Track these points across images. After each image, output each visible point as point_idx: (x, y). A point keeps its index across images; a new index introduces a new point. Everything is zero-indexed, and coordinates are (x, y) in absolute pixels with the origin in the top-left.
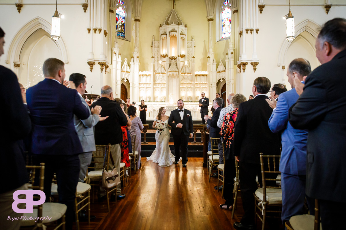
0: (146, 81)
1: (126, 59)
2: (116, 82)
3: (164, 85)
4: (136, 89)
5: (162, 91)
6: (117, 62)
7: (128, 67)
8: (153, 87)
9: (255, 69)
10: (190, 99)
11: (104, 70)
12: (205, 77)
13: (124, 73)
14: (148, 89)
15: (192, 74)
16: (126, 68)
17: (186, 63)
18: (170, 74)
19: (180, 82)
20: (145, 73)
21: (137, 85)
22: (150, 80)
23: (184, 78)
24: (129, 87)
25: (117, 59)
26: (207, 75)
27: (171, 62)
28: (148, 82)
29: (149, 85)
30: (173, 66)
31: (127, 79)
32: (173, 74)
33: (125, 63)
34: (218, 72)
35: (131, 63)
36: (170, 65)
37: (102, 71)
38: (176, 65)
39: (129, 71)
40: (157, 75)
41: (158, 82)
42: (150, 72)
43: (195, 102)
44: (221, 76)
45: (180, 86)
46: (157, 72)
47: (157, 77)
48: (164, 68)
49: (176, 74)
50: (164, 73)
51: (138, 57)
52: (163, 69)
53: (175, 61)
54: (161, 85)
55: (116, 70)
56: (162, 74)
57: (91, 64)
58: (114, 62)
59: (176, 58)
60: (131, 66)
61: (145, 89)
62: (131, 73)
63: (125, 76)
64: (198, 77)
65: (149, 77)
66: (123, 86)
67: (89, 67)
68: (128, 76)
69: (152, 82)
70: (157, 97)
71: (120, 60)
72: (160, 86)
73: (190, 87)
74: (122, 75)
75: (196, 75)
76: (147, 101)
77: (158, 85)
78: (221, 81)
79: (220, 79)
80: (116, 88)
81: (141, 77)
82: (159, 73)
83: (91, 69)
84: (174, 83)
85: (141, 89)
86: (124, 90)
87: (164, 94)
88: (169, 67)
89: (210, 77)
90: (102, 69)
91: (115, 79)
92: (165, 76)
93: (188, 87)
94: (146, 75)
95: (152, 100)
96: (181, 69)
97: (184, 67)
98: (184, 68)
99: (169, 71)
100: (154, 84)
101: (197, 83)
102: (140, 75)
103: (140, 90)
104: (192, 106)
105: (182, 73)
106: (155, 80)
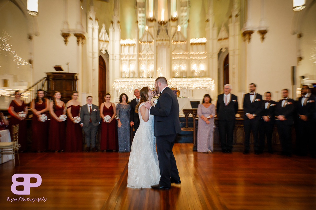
0: (129, 52)
1: (104, 26)
2: (93, 54)
3: (151, 57)
4: (117, 62)
5: (148, 64)
6: (93, 29)
7: (107, 35)
8: (138, 60)
10: (184, 74)
12: (203, 46)
13: (102, 43)
14: (131, 61)
15: (186, 42)
16: (104, 37)
17: (179, 29)
18: (159, 44)
19: (171, 53)
20: (127, 41)
21: (118, 57)
22: (133, 51)
23: (176, 48)
24: (108, 60)
25: (93, 26)
26: (205, 44)
27: (160, 28)
28: (132, 53)
30: (163, 33)
31: (106, 51)
32: (163, 44)
33: (103, 30)
34: (220, 40)
35: (111, 30)
36: (158, 31)
37: (78, 44)
38: (167, 31)
39: (108, 39)
40: (143, 44)
41: (143, 53)
42: (134, 42)
43: (190, 77)
44: (224, 44)
45: (171, 58)
46: (143, 40)
47: (143, 47)
48: (152, 36)
49: (167, 44)
50: (151, 42)
51: (119, 22)
52: (149, 36)
53: (165, 27)
54: (148, 57)
55: (93, 39)
56: (148, 43)
57: (65, 36)
58: (90, 30)
59: (167, 22)
60: (111, 33)
61: (127, 62)
62: (111, 43)
63: (104, 46)
64: (195, 46)
65: (132, 47)
66: (101, 59)
68: (107, 46)
69: (136, 53)
70: (143, 72)
71: (96, 27)
72: (146, 58)
73: (184, 59)
74: (99, 45)
75: (192, 44)
76: (130, 77)
77: (144, 57)
78: (223, 50)
79: (221, 49)
80: (93, 61)
81: (123, 47)
82: (144, 42)
84: (164, 54)
85: (123, 62)
86: (102, 63)
87: (152, 67)
88: (158, 34)
89: (210, 46)
91: (91, 50)
92: (153, 44)
93: (181, 60)
94: (129, 45)
95: (136, 75)
96: (172, 36)
98: (176, 35)
99: (157, 39)
100: (139, 56)
101: (193, 53)
102: (121, 45)
103: (121, 64)
104: (186, 83)
105: (173, 42)
106: (140, 50)
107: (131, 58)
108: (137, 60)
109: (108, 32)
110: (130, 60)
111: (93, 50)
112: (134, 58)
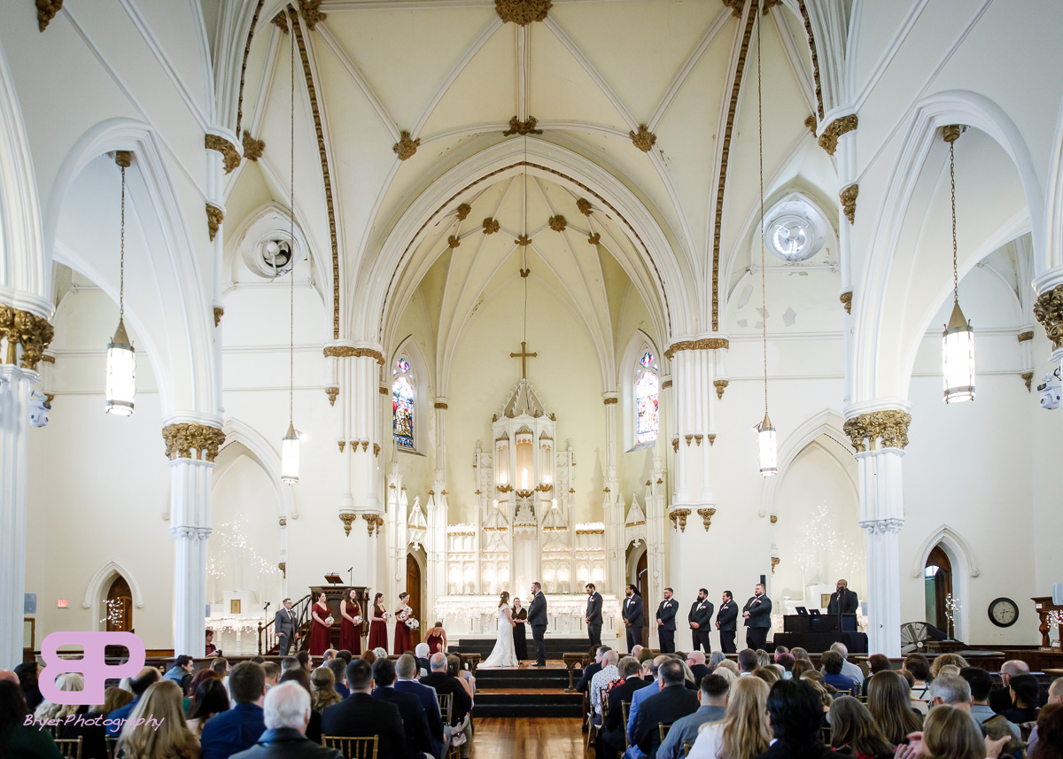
0: (463, 547)
1: (417, 499)
2: (397, 553)
3: (504, 556)
4: (441, 566)
5: (499, 569)
6: (397, 505)
7: (422, 516)
8: (480, 562)
9: (707, 525)
10: (564, 588)
11: (374, 531)
12: (600, 535)
13: (413, 532)
14: (467, 564)
15: (568, 530)
16: (418, 519)
17: (555, 504)
18: (518, 532)
19: (541, 549)
20: (459, 528)
21: (442, 557)
22: (471, 545)
23: (549, 539)
24: (425, 562)
25: (398, 500)
26: (602, 532)
27: (520, 503)
28: (467, 548)
29: (470, 556)
30: (525, 513)
31: (420, 545)
32: (525, 532)
33: (416, 508)
34: (628, 525)
35: (429, 507)
36: (517, 510)
37: (370, 533)
38: (532, 509)
39: (424, 524)
40: (489, 533)
41: (490, 549)
42: (474, 528)
43: (575, 594)
44: (635, 533)
45: (540, 558)
46: (489, 526)
47: (489, 539)
48: (505, 517)
49: (532, 532)
50: (504, 529)
51: (444, 493)
52: (501, 518)
53: (530, 500)
54: (498, 556)
55: (397, 525)
56: (499, 532)
57: (348, 519)
58: (392, 508)
59: (532, 493)
60: (430, 513)
61: (460, 566)
62: (429, 530)
63: (416, 537)
64: (583, 537)
65: (470, 538)
66: (410, 558)
67: (342, 524)
68: (423, 536)
69: (476, 548)
70: (490, 583)
71: (404, 502)
72: (494, 558)
73: (564, 560)
74: (408, 534)
75: (578, 533)
76: (466, 593)
77: (491, 556)
78: (636, 545)
79: (634, 542)
80: (397, 565)
81: (452, 538)
82: (491, 529)
83: (348, 530)
84: (528, 551)
85: (452, 565)
86: (413, 567)
87: (505, 576)
88: (516, 515)
89: (611, 535)
90: (370, 529)
91: (394, 546)
92: (508, 534)
93: (559, 561)
94: (464, 534)
95: (477, 590)
96: (542, 518)
97: (550, 513)
98: (549, 516)
99: (515, 524)
100: (482, 554)
101: (581, 549)
102: (449, 535)
103: (449, 569)
104: (568, 604)
105: (545, 528)
106: (483, 545)
107: (467, 558)
108: (477, 563)
109: (424, 511)
110: (465, 563)
111: (396, 546)
112: (472, 559)
